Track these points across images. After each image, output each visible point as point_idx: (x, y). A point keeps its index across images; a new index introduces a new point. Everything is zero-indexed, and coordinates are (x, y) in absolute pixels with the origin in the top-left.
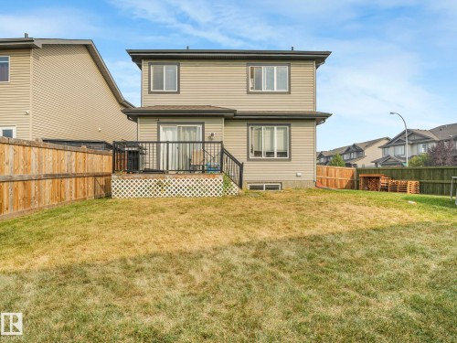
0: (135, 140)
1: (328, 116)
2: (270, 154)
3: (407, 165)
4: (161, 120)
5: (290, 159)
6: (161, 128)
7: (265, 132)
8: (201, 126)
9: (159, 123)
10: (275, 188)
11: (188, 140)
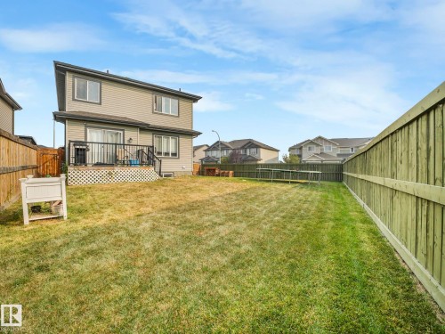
0: (83, 140)
1: (200, 133)
2: (167, 154)
3: (220, 162)
4: (89, 124)
5: (179, 158)
6: (88, 130)
7: (164, 140)
8: (121, 132)
9: (86, 127)
10: (169, 176)
11: (110, 142)
